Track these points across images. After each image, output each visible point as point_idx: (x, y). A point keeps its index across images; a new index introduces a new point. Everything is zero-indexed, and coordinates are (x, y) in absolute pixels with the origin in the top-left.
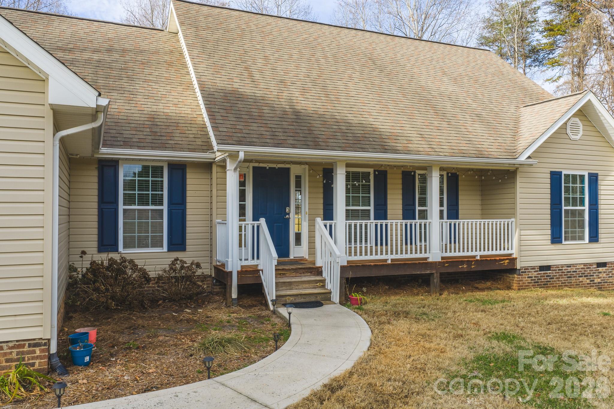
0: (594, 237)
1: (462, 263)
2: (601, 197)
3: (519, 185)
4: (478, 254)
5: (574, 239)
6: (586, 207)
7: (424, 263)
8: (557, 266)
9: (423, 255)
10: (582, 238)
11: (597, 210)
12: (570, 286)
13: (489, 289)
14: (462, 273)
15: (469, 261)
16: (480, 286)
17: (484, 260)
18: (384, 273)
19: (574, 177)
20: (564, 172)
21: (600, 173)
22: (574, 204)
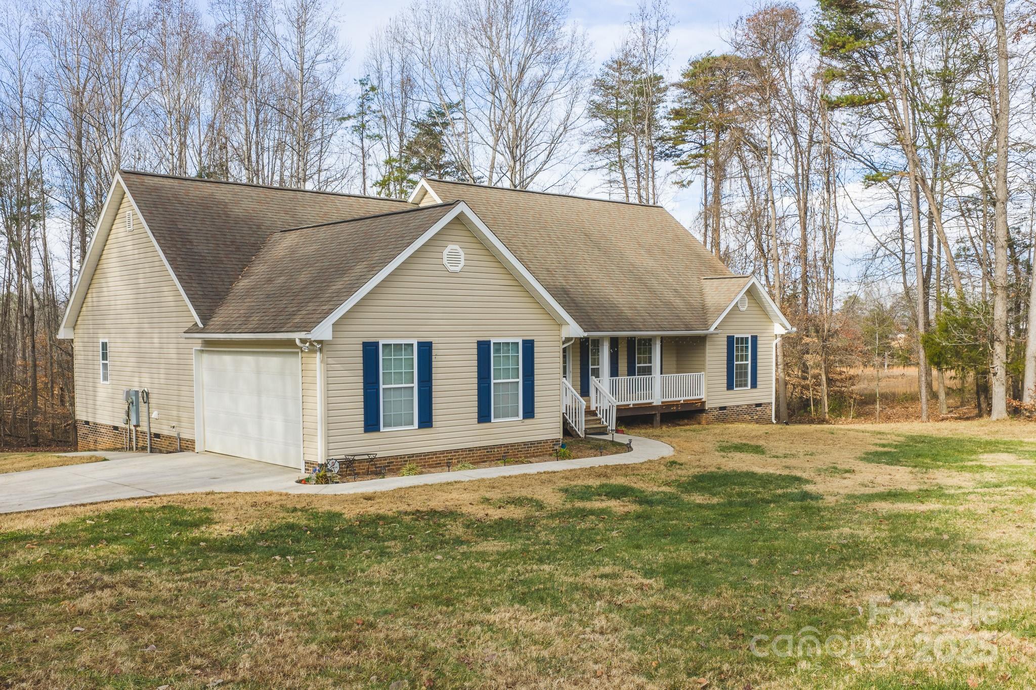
0: (754, 385)
1: (673, 405)
2: (759, 353)
3: (707, 347)
4: (682, 399)
5: (741, 386)
6: (749, 362)
7: (649, 407)
8: (730, 407)
9: (648, 401)
10: (746, 385)
11: (756, 363)
12: (739, 421)
13: (687, 424)
14: (674, 413)
15: (676, 404)
16: (681, 423)
17: (687, 404)
18: (629, 414)
19: (742, 339)
20: (736, 336)
21: (758, 335)
22: (742, 360)
